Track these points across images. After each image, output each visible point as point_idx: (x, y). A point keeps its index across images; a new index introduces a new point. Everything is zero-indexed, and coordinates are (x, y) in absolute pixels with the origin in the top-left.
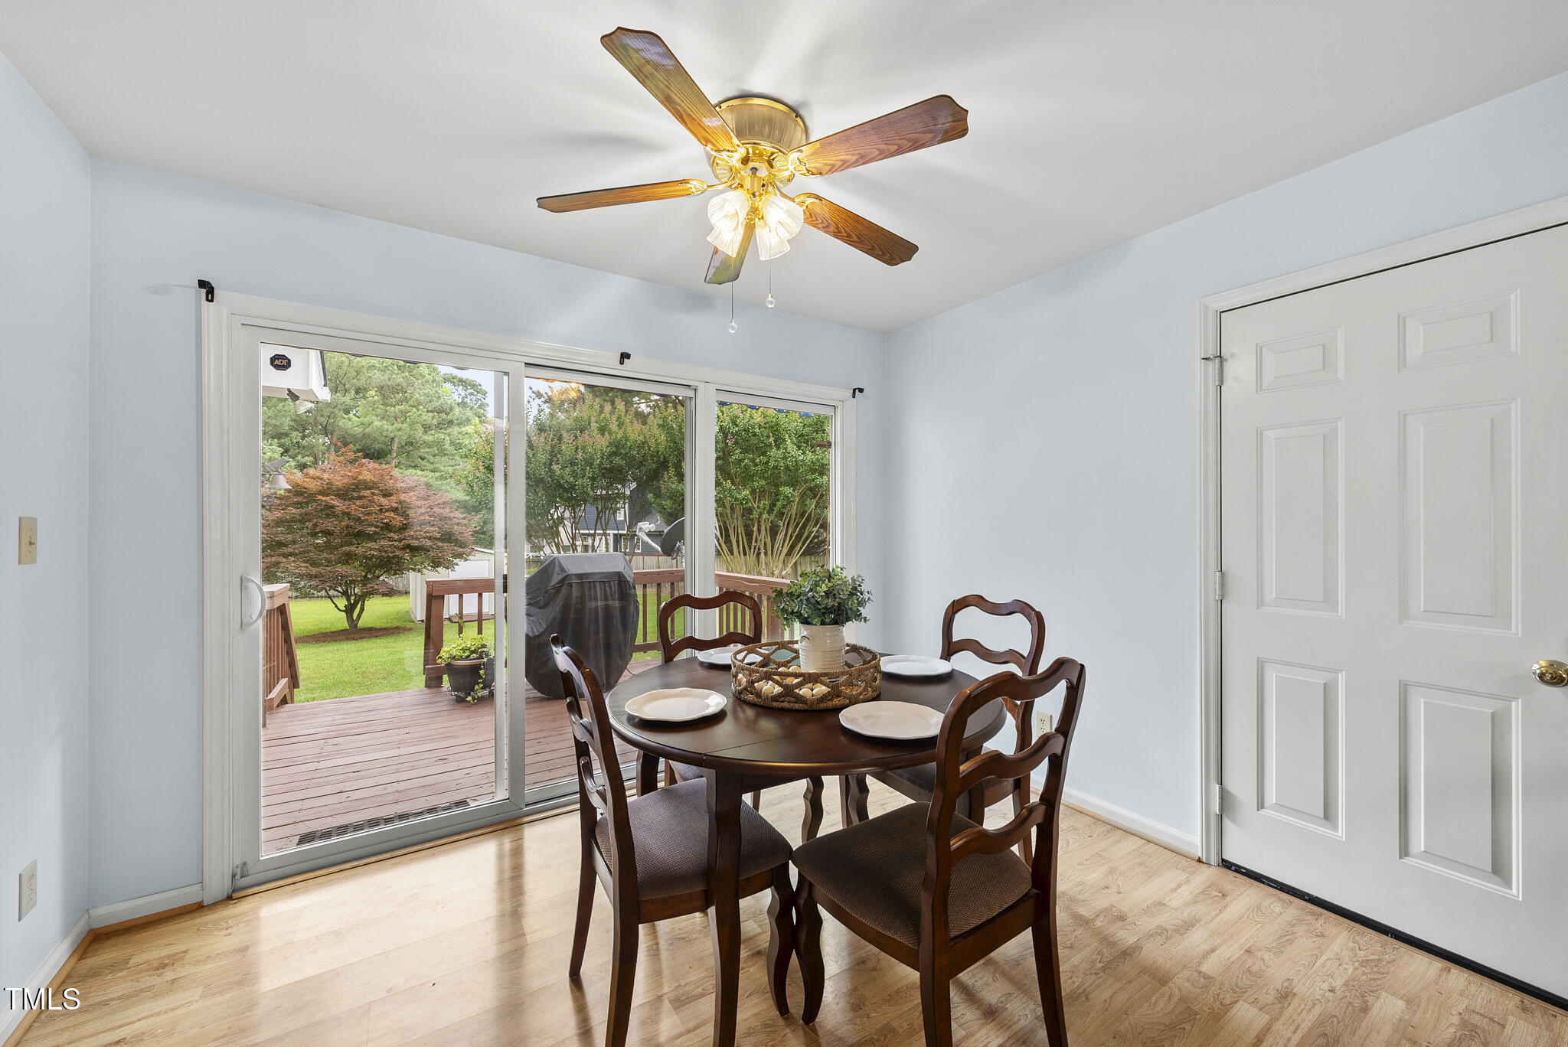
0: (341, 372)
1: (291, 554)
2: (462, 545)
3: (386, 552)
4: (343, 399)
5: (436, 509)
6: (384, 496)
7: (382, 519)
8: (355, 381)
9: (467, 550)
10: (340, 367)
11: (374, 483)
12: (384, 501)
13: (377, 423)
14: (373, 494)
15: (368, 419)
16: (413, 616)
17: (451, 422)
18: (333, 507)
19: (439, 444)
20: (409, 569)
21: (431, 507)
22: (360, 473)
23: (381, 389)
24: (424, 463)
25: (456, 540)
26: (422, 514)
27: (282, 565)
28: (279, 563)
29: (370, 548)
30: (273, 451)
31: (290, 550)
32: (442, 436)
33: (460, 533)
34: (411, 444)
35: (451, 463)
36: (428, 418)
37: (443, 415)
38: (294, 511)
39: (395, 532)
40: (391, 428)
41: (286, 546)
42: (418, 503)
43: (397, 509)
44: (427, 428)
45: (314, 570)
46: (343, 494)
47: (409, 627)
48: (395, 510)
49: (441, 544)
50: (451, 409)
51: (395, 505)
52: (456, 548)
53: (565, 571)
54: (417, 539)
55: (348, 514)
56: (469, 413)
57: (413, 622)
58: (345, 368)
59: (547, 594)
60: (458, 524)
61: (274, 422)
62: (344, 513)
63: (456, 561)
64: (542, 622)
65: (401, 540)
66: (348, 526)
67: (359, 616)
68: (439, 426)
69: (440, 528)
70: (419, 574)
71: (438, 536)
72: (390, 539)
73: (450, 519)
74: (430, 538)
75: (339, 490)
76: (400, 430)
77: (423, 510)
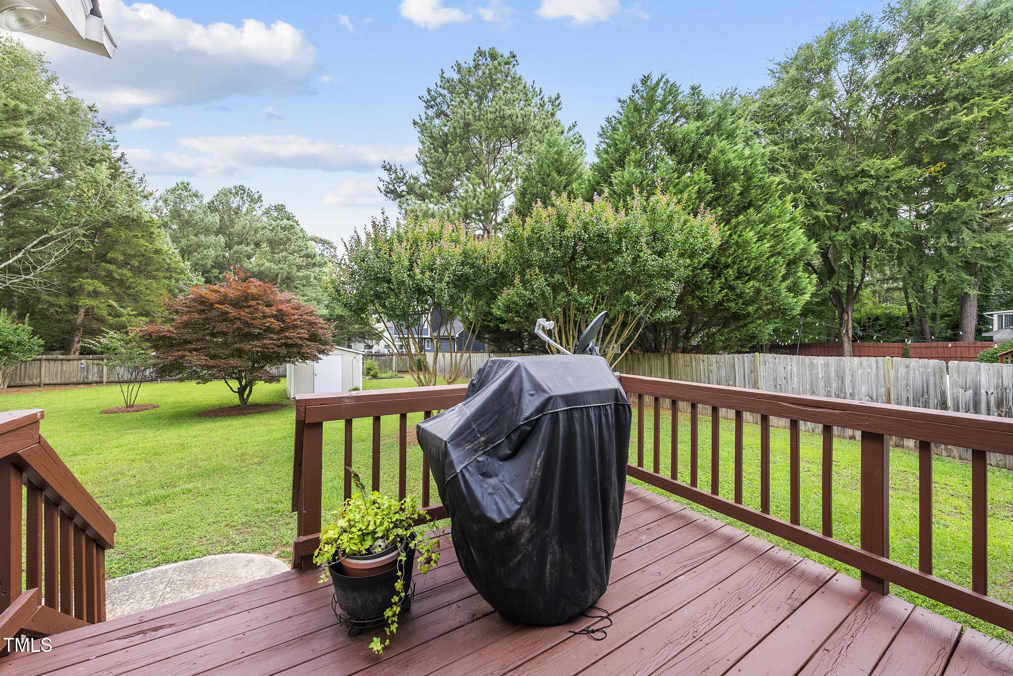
0: (245, 231)
1: (195, 350)
2: (325, 343)
3: (268, 348)
4: (246, 248)
5: (305, 317)
6: (267, 306)
7: (264, 323)
8: (254, 237)
9: (328, 347)
10: (244, 228)
11: (260, 296)
12: (267, 310)
13: (267, 264)
14: (258, 304)
15: (262, 262)
16: (288, 394)
17: (314, 265)
18: (227, 313)
19: (307, 278)
20: (286, 361)
21: (301, 315)
22: (249, 288)
23: (271, 242)
24: (297, 290)
25: (321, 340)
26: (295, 320)
27: (187, 358)
28: (184, 356)
29: (255, 346)
30: (198, 280)
31: (194, 346)
32: (309, 273)
33: (323, 335)
34: (288, 278)
35: (314, 291)
36: (300, 261)
37: (310, 260)
38: (197, 316)
39: (275, 333)
40: (276, 267)
41: (191, 343)
42: (292, 312)
43: (276, 316)
44: (299, 268)
45: (212, 362)
46: (236, 304)
47: (285, 403)
48: (275, 317)
49: (309, 343)
50: (315, 256)
51: (275, 313)
52: (320, 346)
53: (544, 391)
54: (290, 339)
55: (239, 319)
56: (326, 259)
57: (289, 399)
58: (247, 228)
59: (518, 433)
60: (322, 328)
61: (201, 262)
62: (236, 318)
63: (321, 356)
64: (511, 489)
65: (279, 339)
66: (238, 328)
67: (248, 396)
68: (307, 266)
69: (308, 331)
70: (293, 365)
71: (307, 336)
72: (271, 339)
73: (315, 323)
74: (301, 338)
75: (232, 300)
76: (282, 269)
77: (296, 317)
